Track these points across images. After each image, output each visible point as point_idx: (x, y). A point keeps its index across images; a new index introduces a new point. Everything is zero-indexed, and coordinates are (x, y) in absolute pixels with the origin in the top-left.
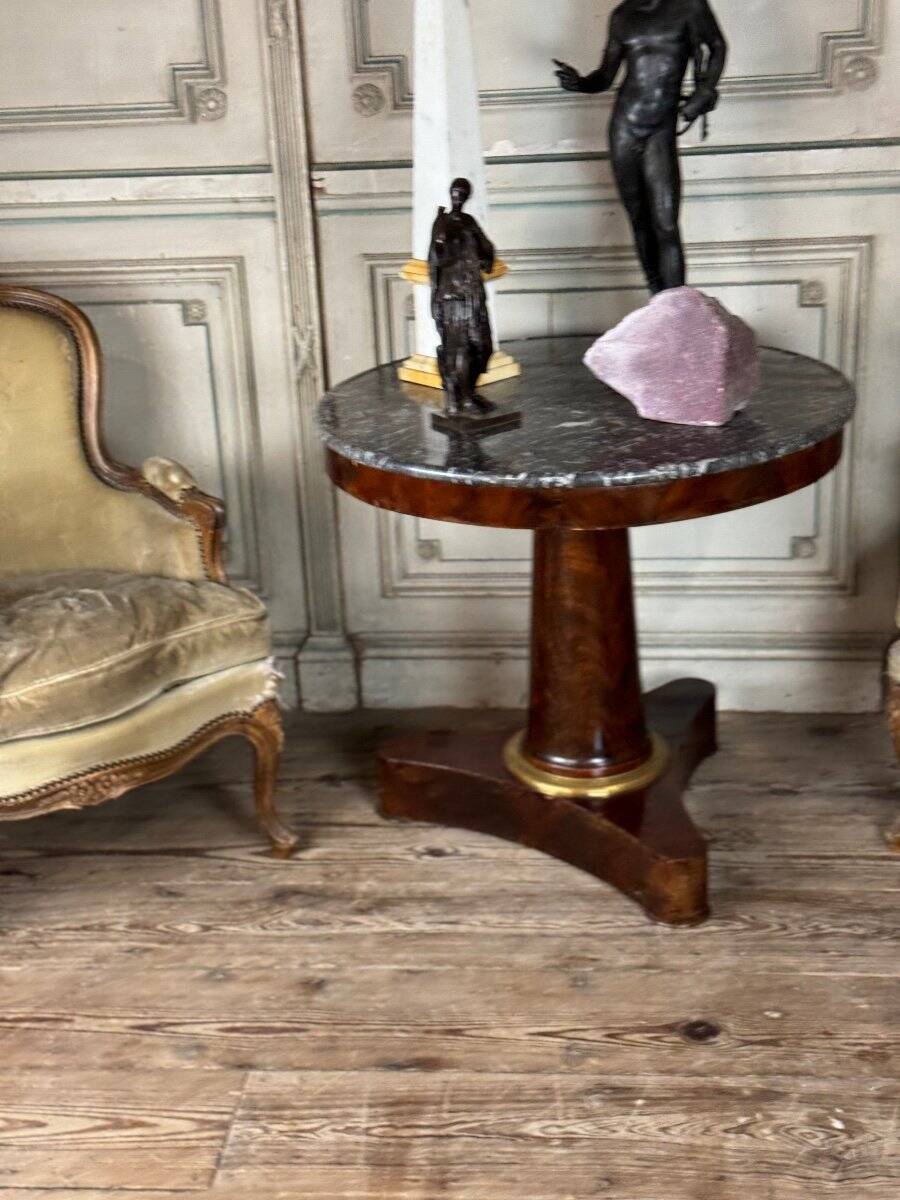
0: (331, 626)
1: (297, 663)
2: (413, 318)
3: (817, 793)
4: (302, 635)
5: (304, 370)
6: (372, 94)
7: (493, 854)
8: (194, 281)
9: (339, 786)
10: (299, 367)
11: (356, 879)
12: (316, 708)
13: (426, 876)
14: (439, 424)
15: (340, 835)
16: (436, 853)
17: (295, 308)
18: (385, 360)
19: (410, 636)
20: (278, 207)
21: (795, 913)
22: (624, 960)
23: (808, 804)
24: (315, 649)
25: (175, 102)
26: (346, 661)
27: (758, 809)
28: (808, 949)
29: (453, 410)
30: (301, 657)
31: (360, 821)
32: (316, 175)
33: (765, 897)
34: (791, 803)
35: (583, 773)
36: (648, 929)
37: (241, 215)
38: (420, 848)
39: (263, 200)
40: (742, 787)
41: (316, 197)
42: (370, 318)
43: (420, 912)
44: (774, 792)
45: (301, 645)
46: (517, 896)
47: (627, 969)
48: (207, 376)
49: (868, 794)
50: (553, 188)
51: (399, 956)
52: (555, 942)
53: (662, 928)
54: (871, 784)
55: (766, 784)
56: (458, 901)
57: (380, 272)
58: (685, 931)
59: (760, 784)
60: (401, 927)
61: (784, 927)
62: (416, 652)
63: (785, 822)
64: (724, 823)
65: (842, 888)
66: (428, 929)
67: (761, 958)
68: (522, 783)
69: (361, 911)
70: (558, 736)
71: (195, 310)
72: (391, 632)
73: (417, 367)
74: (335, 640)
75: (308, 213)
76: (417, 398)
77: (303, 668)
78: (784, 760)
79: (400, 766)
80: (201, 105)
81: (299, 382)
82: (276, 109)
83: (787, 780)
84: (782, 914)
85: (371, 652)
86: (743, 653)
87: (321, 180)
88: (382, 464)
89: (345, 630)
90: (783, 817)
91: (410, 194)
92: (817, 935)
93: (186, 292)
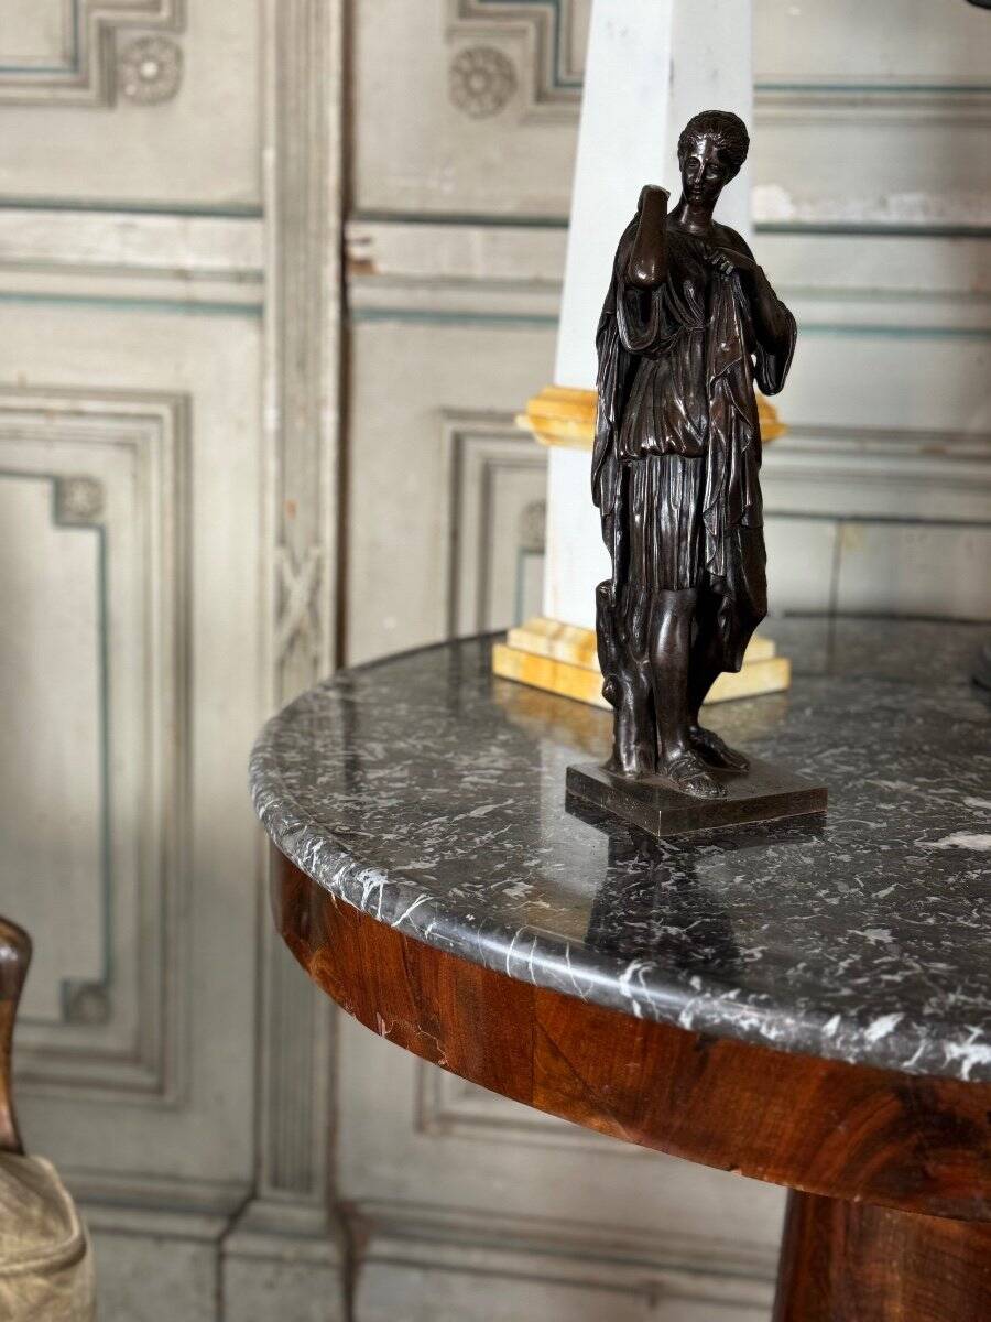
0: (304, 1182)
1: (221, 1257)
2: (539, 551)
4: (239, 1194)
5: (295, 640)
6: (492, 68)
8: (83, 440)
10: (286, 631)
14: (584, 798)
17: (287, 510)
18: (467, 627)
19: (466, 1220)
20: (270, 294)
24: (261, 1229)
25: (74, 60)
26: (325, 1264)
29: (631, 766)
30: (232, 1245)
32: (356, 231)
37: (192, 306)
39: (240, 277)
41: (353, 277)
42: (444, 544)
45: (235, 1216)
48: (92, 634)
50: (875, 295)
57: (474, 451)
71: (79, 498)
72: (429, 1207)
73: (540, 646)
74: (310, 1216)
75: (332, 311)
76: (535, 723)
77: (233, 1269)
80: (129, 71)
81: (281, 664)
82: (282, 85)
85: (380, 1247)
87: (366, 241)
88: (408, 915)
89: (331, 1189)
91: (556, 287)
93: (65, 459)
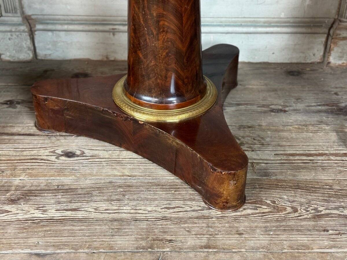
3: (296, 111)
7: (106, 155)
9: (15, 107)
11: (13, 175)
12: (7, 58)
13: (61, 172)
15: (9, 142)
16: (69, 155)
19: (62, 17)
21: (301, 198)
22: (191, 241)
23: (293, 118)
24: (5, 24)
27: (264, 121)
28: (314, 228)
31: (23, 132)
33: (278, 185)
34: (283, 118)
35: (163, 106)
36: (206, 212)
38: (59, 152)
40: (255, 108)
43: (53, 201)
44: (272, 111)
46: (120, 187)
47: (193, 248)
49: (326, 112)
51: (33, 240)
52: (144, 225)
53: (215, 212)
54: (327, 105)
55: (268, 106)
56: (80, 191)
58: (230, 214)
59: (263, 106)
60: (38, 214)
61: (295, 210)
62: (66, 27)
63: (282, 131)
64: (247, 132)
65: (324, 177)
66: (58, 215)
67: (283, 237)
68: (123, 112)
69: (13, 201)
70: (147, 83)
72: (51, 15)
78: (275, 90)
79: (46, 99)
83: (278, 103)
84: (291, 199)
86: (252, 29)
89: (23, 13)
90: (281, 128)
92: (318, 216)
